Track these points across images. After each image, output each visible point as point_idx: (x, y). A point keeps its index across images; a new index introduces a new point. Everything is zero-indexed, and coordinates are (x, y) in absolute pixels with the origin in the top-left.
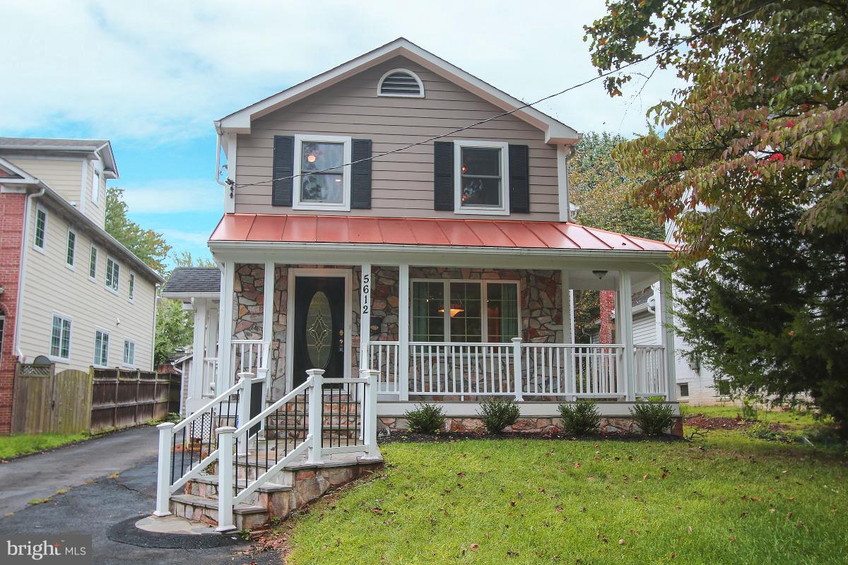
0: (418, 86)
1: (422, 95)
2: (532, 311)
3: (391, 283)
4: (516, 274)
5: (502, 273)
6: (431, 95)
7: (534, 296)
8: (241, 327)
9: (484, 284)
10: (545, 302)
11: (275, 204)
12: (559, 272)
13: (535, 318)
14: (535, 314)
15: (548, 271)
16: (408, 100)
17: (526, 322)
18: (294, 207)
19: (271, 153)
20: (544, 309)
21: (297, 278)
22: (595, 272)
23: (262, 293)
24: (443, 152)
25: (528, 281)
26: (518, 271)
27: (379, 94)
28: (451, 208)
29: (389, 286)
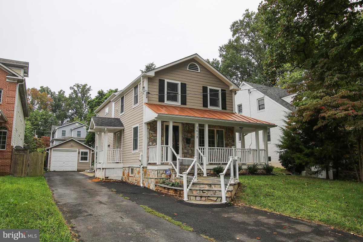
0: (198, 69)
1: (199, 71)
2: (227, 138)
3: (192, 128)
4: (223, 127)
5: (220, 127)
6: (202, 72)
7: (228, 134)
8: (150, 141)
9: (215, 130)
10: (230, 136)
11: (159, 101)
12: (234, 127)
13: (228, 140)
14: (228, 139)
15: (231, 127)
16: (195, 73)
17: (226, 141)
18: (165, 103)
19: (158, 84)
20: (230, 138)
21: (166, 125)
22: (240, 128)
23: (157, 130)
24: (205, 89)
25: (226, 129)
26: (224, 126)
27: (188, 69)
28: (207, 107)
29: (192, 129)
